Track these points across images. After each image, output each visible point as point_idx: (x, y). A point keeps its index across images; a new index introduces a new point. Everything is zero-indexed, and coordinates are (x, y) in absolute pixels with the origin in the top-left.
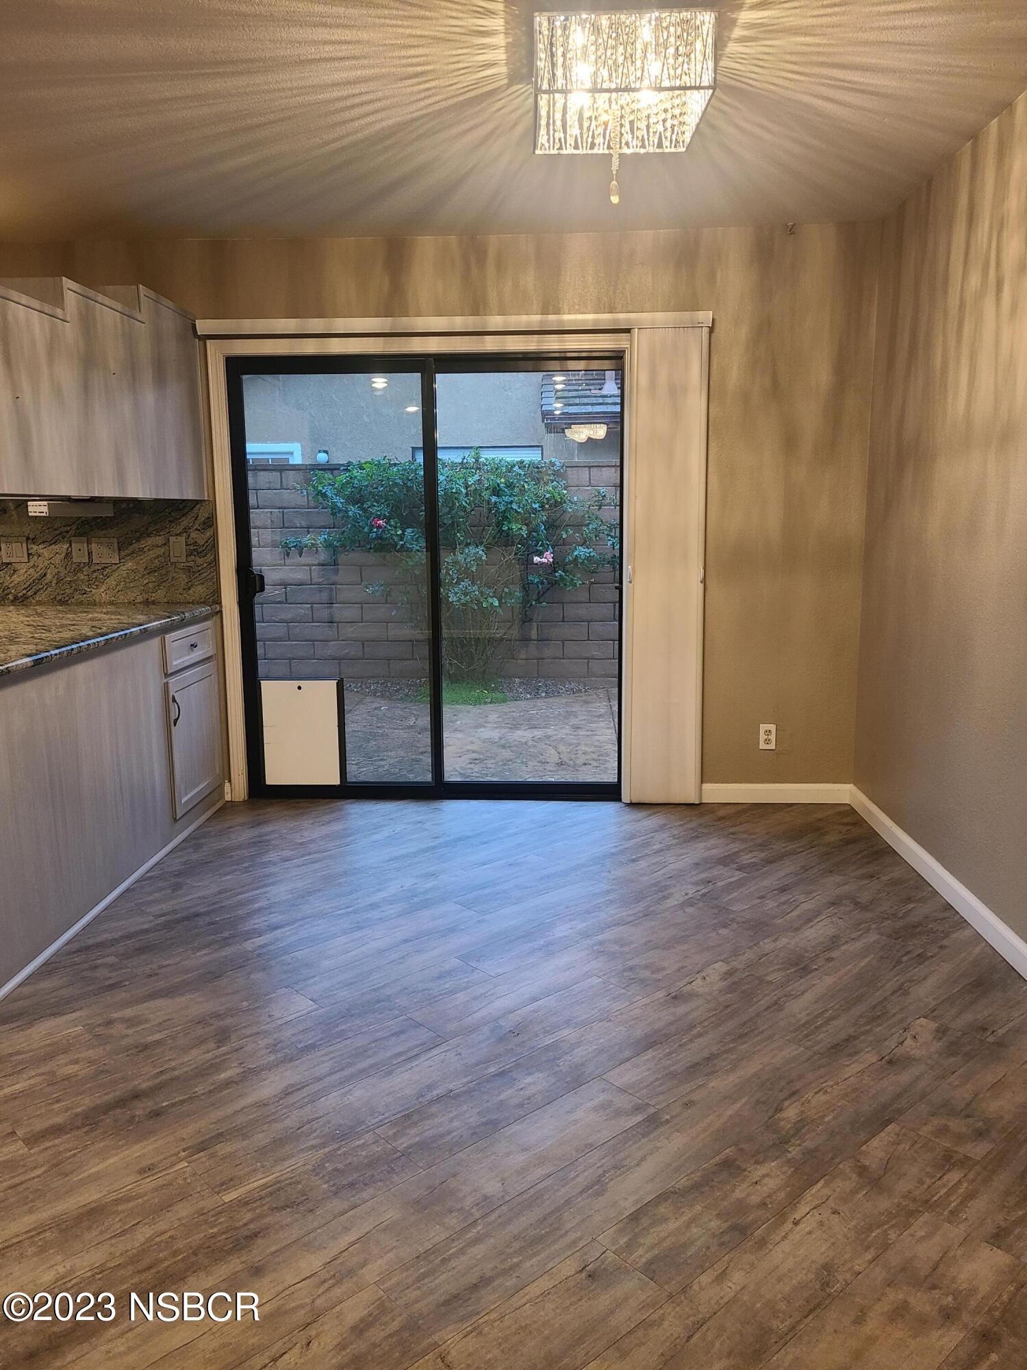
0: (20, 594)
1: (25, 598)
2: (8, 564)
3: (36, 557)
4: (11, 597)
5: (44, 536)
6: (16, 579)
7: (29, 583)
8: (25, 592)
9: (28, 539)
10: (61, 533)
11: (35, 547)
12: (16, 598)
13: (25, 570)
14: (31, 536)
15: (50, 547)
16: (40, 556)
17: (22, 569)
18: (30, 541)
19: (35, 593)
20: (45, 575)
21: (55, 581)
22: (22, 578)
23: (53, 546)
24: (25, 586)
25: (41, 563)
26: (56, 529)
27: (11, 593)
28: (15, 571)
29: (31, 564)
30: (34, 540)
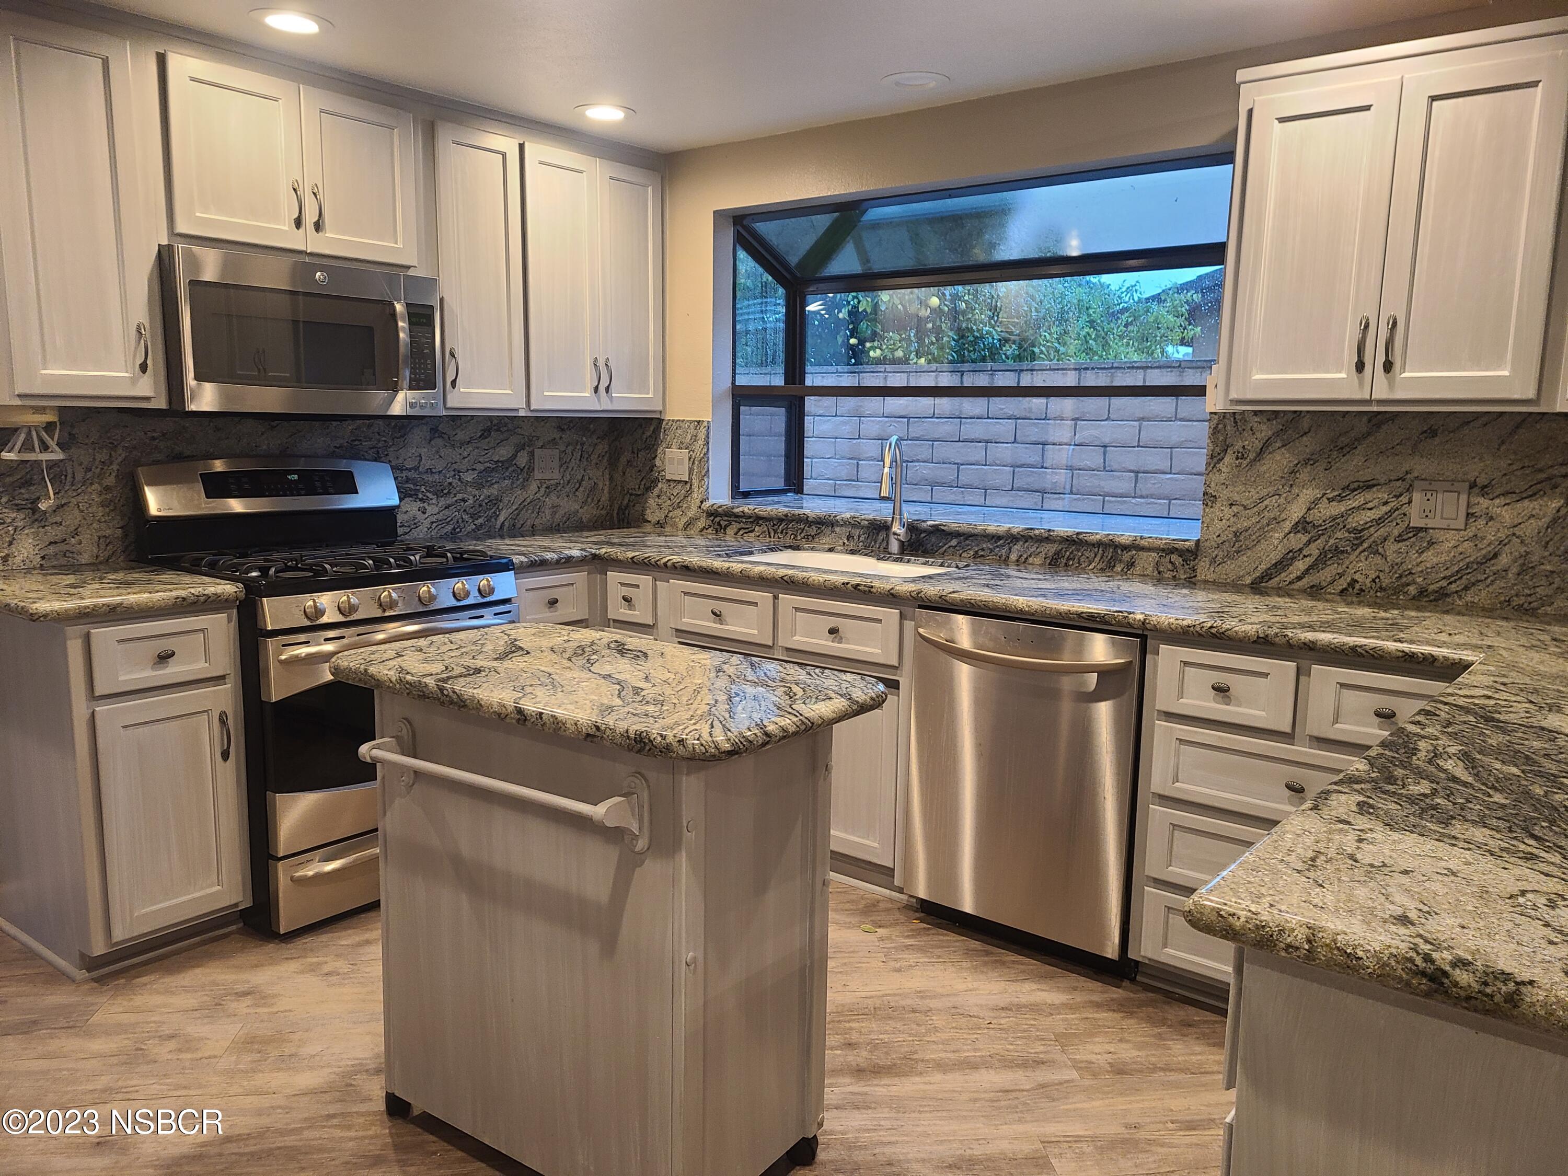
0: (1432, 587)
1: (1442, 594)
2: (1420, 529)
3: (1482, 522)
4: (1412, 590)
5: (1510, 481)
6: (1430, 557)
7: (1456, 568)
8: (1444, 583)
9: (1473, 485)
10: (1549, 479)
11: (1485, 502)
12: (1423, 592)
13: (1453, 543)
14: (1482, 481)
15: (1519, 505)
16: (1491, 518)
17: (1449, 541)
18: (1476, 490)
19: (1466, 588)
20: (1495, 556)
21: (1515, 570)
22: (1444, 558)
23: (1526, 503)
24: (1448, 573)
25: (1491, 534)
26: (1541, 470)
27: (1414, 582)
28: (1431, 543)
29: (1470, 533)
30: (1485, 490)
